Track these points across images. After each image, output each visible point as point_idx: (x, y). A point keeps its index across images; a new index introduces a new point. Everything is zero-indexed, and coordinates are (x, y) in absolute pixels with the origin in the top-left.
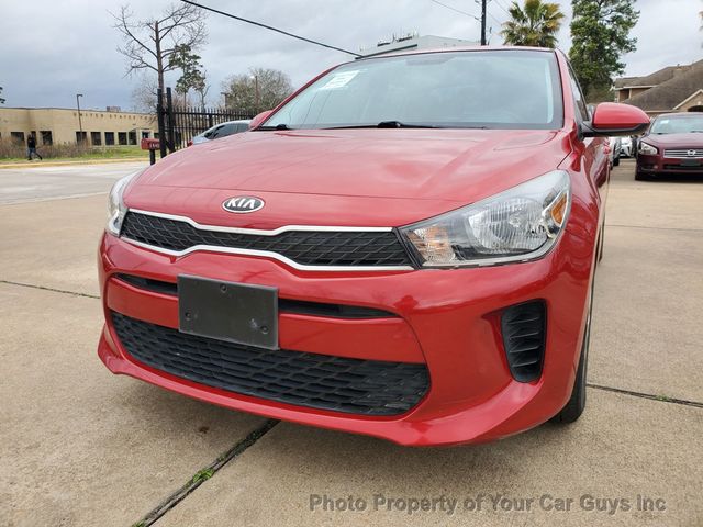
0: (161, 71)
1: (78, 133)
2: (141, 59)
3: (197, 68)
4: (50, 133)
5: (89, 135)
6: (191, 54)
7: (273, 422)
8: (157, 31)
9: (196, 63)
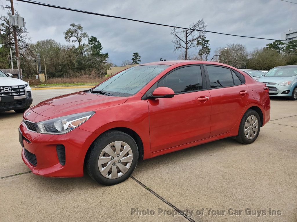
0: (187, 49)
2: (180, 45)
3: (208, 45)
6: (206, 40)
8: (187, 34)
9: (207, 43)
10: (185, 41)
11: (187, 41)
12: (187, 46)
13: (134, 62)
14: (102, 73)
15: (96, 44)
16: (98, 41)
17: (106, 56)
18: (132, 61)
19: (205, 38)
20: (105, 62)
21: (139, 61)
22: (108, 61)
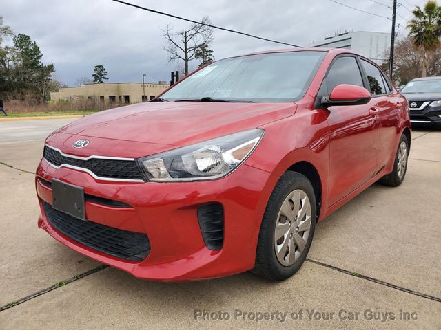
0: (187, 60)
1: (143, 96)
2: (176, 54)
3: (211, 57)
4: (128, 96)
5: (149, 97)
6: (207, 49)
7: (106, 266)
8: (186, 38)
9: (210, 55)
10: (184, 49)
11: (186, 49)
12: (186, 56)
13: (96, 80)
14: (45, 97)
15: (31, 47)
16: (33, 42)
17: (51, 68)
18: (93, 78)
19: (207, 46)
20: (49, 79)
21: (104, 78)
22: (54, 77)
